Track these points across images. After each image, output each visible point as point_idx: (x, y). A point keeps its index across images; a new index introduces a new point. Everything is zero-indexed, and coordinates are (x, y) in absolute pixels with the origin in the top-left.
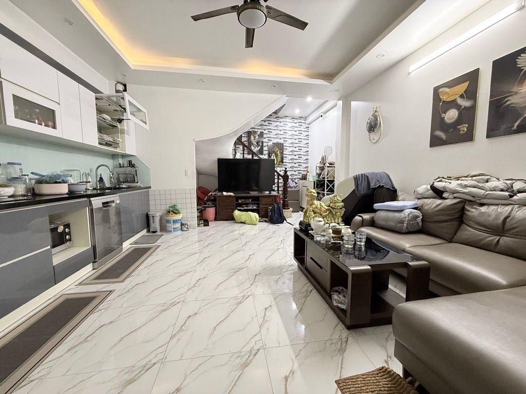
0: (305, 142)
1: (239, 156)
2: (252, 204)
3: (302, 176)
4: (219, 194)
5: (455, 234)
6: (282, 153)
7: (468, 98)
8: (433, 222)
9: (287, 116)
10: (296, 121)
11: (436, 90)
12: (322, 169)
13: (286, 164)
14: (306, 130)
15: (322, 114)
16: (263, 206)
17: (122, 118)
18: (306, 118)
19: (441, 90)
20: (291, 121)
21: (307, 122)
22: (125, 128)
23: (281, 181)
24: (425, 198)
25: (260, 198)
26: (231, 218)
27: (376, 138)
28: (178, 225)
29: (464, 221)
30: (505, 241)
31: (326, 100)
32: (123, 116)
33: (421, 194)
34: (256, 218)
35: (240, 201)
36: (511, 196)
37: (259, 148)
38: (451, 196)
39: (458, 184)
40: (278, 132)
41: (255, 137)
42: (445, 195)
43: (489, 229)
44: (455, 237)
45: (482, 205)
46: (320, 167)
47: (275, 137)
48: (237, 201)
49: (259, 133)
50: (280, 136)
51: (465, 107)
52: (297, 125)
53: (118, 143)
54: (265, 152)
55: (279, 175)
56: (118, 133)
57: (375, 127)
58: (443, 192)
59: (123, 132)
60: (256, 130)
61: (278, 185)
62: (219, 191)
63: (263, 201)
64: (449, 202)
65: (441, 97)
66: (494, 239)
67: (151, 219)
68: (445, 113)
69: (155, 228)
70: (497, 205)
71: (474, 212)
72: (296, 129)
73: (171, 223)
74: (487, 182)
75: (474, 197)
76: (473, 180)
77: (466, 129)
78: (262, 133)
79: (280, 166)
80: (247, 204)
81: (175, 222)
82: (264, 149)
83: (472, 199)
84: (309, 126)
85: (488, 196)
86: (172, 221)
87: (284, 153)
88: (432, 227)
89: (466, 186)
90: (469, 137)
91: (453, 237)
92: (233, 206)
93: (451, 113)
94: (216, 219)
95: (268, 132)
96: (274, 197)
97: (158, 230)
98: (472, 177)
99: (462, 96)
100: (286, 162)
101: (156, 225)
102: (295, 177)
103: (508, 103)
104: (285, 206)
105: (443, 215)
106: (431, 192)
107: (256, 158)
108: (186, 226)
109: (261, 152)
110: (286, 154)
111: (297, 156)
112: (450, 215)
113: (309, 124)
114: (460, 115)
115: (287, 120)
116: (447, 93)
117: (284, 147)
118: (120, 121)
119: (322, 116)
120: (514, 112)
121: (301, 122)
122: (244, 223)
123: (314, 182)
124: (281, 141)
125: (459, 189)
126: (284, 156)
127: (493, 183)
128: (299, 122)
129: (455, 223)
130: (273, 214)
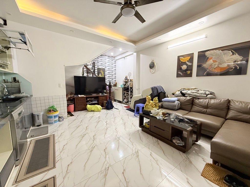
0: (114, 68)
2: (95, 100)
3: (114, 85)
5: (191, 109)
6: (104, 73)
7: (190, 62)
8: (184, 105)
9: (106, 55)
10: (110, 58)
11: (179, 57)
12: (126, 82)
14: (114, 63)
15: (124, 57)
16: (100, 101)
17: (9, 46)
18: (114, 57)
19: (180, 57)
20: (108, 58)
21: (115, 59)
22: (12, 54)
24: (179, 96)
25: (99, 97)
26: (85, 109)
27: (154, 71)
28: (57, 118)
29: (193, 104)
30: (209, 110)
31: (127, 51)
32: (10, 44)
33: (178, 95)
34: (100, 108)
35: (88, 99)
36: (207, 96)
37: (93, 70)
38: (188, 96)
39: (191, 92)
40: (102, 63)
42: (186, 95)
43: (203, 107)
44: (192, 110)
45: (199, 99)
46: (125, 81)
47: (101, 65)
48: (87, 99)
50: (103, 65)
51: (189, 65)
52: (111, 60)
53: (7, 65)
54: (96, 73)
56: (7, 58)
57: (153, 67)
58: (185, 94)
59: (10, 57)
62: (76, 95)
63: (101, 99)
64: (188, 98)
65: (180, 60)
66: (205, 110)
67: (37, 117)
68: (182, 66)
69: (40, 122)
70: (203, 99)
71: (197, 101)
72: (110, 62)
73: (52, 118)
74: (198, 91)
75: (196, 96)
76: (194, 90)
77: (189, 73)
78: (94, 62)
80: (92, 101)
81: (55, 117)
83: (195, 97)
84: (116, 61)
85: (200, 96)
86: (53, 117)
88: (183, 107)
89: (193, 93)
90: (190, 75)
91: (191, 110)
92: (85, 102)
93: (184, 66)
94: (75, 111)
95: (97, 62)
96: (106, 96)
97: (42, 124)
98: (194, 89)
99: (188, 61)
100: (106, 78)
101: (40, 121)
103: (203, 66)
105: (187, 103)
106: (181, 94)
108: (62, 118)
109: (94, 72)
110: (106, 74)
111: (111, 75)
112: (189, 102)
113: (116, 60)
114: (187, 67)
115: (106, 57)
116: (183, 59)
117: (105, 71)
118: (8, 48)
119: (124, 58)
120: (205, 70)
121: (112, 59)
122: (93, 111)
123: (122, 88)
124: (104, 67)
125: (191, 93)
126: (105, 75)
127: (200, 92)
128: (111, 59)
129: (191, 105)
130: (108, 105)
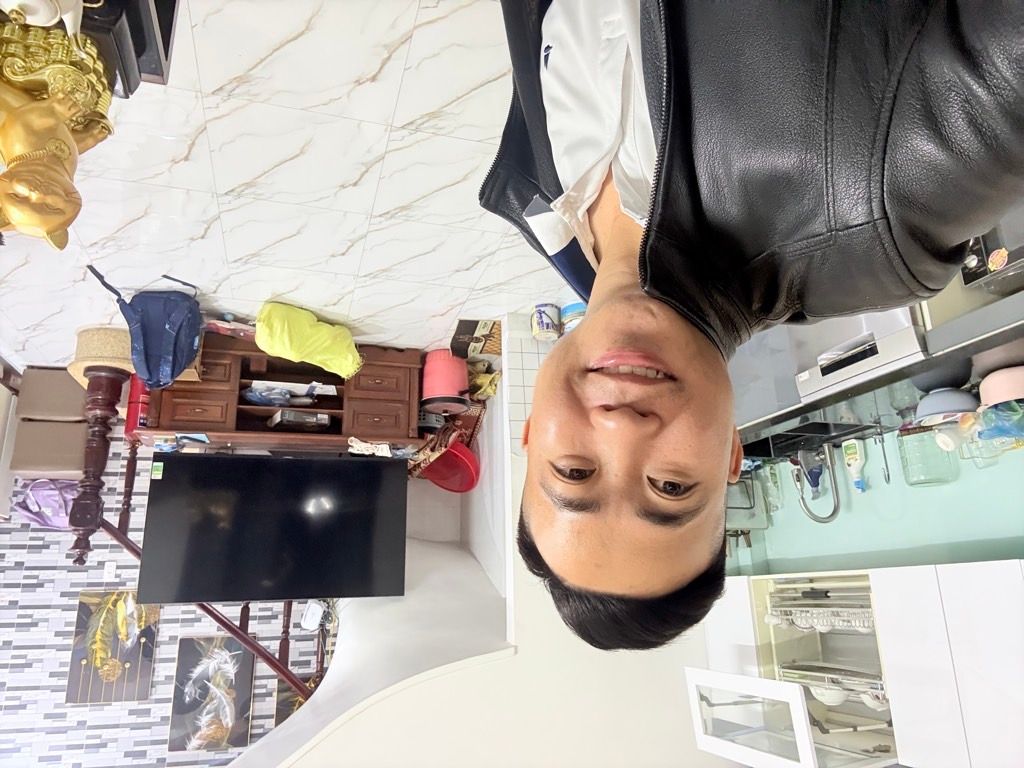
1: (309, 613)
2: (269, 403)
4: (407, 451)
6: (80, 653)
13: (65, 601)
16: (225, 387)
23: (112, 502)
37: (197, 671)
41: (217, 719)
47: (108, 734)
48: (337, 420)
49: (195, 742)
50: (80, 736)
54: (173, 651)
55: (121, 533)
60: (204, 755)
61: (130, 484)
62: (403, 462)
63: (221, 405)
78: (177, 745)
79: (101, 590)
80: (291, 401)
82: (171, 669)
87: (67, 656)
92: (350, 399)
94: (423, 357)
95: (143, 754)
100: (66, 608)
102: (23, 538)
104: (109, 385)
107: (231, 611)
109: (190, 651)
110: (61, 648)
117: (64, 683)
122: (321, 319)
124: (76, 713)
126: (70, 642)
130: (182, 337)
